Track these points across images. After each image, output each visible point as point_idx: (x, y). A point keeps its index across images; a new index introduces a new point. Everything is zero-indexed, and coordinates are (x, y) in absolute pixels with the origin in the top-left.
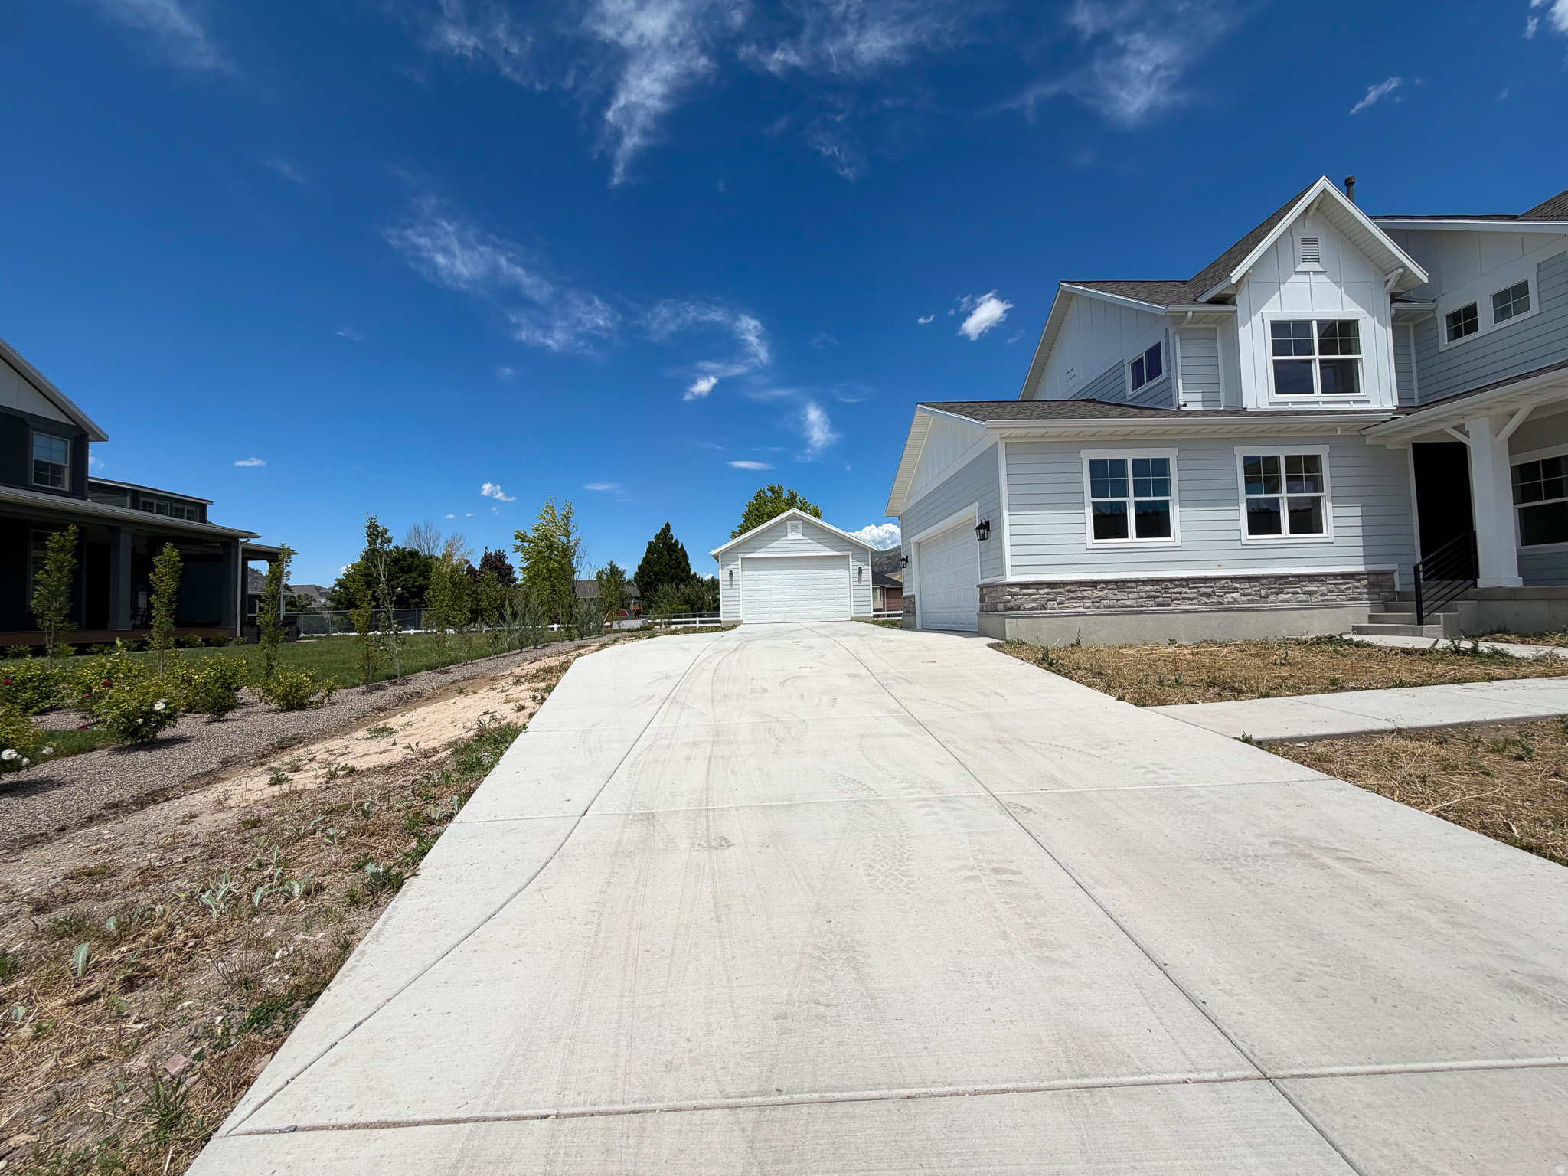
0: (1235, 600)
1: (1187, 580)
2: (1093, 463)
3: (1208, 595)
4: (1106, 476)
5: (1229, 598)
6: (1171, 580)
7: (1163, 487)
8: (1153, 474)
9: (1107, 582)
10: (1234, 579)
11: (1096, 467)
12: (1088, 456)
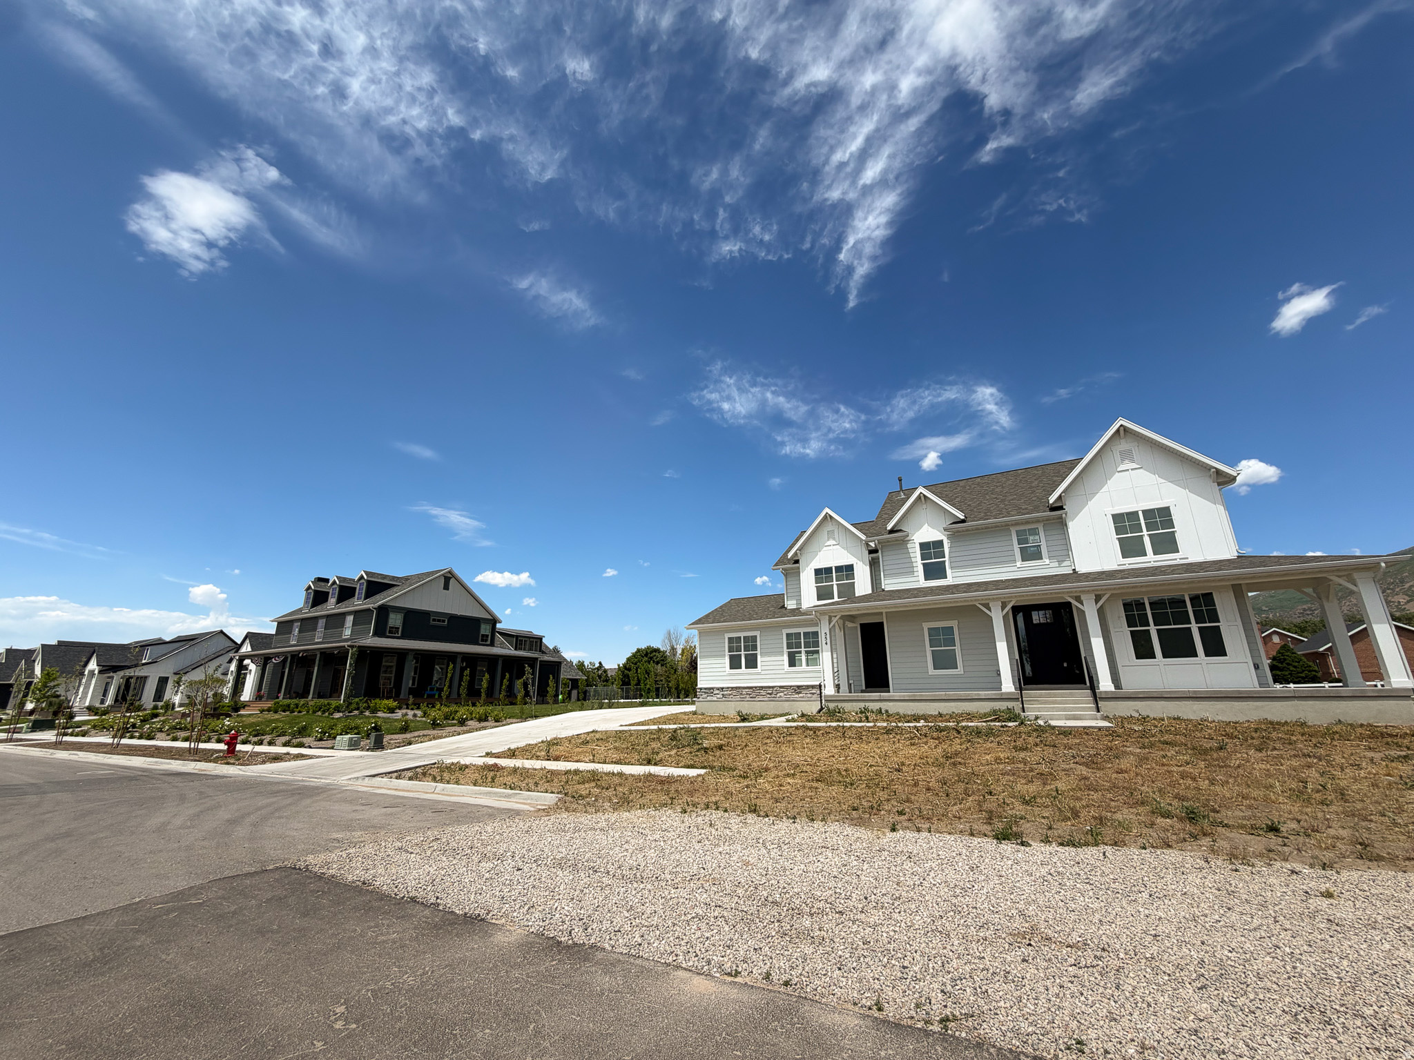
0: (781, 697)
1: (762, 688)
2: (729, 638)
3: (770, 694)
4: (734, 643)
5: (778, 695)
6: (756, 687)
7: (755, 648)
8: (751, 643)
9: (732, 688)
10: (781, 687)
11: (730, 639)
12: (727, 636)
